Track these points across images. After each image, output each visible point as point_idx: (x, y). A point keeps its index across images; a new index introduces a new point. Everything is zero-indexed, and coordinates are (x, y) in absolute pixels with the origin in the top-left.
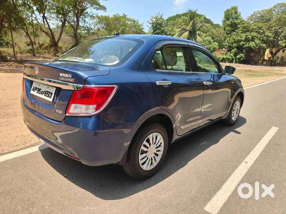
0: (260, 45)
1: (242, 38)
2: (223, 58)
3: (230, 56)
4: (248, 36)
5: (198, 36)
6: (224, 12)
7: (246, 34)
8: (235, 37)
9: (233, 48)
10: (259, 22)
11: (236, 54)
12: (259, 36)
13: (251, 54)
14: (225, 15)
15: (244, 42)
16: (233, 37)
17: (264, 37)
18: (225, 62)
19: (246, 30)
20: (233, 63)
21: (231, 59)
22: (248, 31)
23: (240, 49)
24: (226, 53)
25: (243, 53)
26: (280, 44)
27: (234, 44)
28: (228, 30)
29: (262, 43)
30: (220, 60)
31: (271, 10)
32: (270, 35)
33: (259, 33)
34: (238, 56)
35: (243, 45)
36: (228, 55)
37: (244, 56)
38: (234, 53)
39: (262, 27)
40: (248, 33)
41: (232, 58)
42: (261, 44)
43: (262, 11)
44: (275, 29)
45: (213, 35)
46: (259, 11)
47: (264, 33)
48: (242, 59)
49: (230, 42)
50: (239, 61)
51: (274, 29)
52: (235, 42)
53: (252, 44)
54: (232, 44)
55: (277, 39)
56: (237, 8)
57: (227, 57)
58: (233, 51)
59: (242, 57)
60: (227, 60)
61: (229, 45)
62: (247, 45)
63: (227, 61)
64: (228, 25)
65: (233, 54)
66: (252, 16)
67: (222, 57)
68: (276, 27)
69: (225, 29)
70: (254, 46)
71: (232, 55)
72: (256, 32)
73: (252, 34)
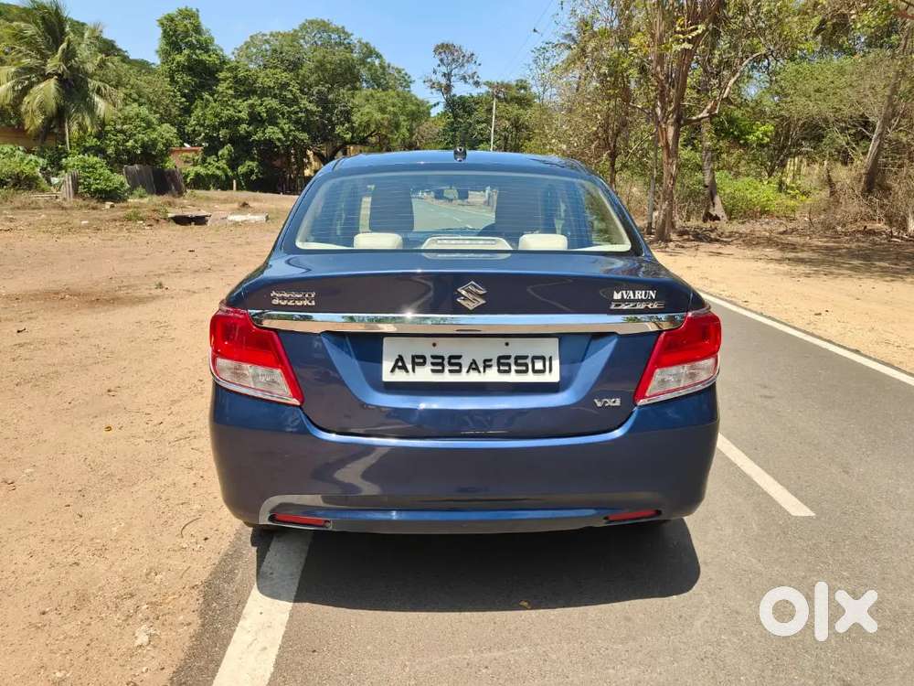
0: (295, 137)
1: (240, 112)
2: (197, 175)
3: (218, 168)
4: (259, 109)
5: (97, 99)
6: (157, 23)
7: (250, 102)
8: (218, 110)
9: (223, 145)
10: (276, 67)
11: (234, 163)
12: (286, 109)
13: (274, 163)
14: (165, 31)
15: (249, 124)
16: (213, 107)
17: (300, 115)
18: (208, 189)
19: (245, 87)
20: (232, 189)
21: (224, 177)
22: (254, 92)
23: (243, 146)
24: (204, 161)
25: (253, 159)
26: (338, 134)
27: (223, 132)
28: (186, 84)
29: (298, 130)
30: (188, 180)
31: (294, 37)
32: (312, 107)
33: (283, 100)
34: (241, 169)
35: (249, 134)
36: (209, 164)
37: (257, 167)
38: (228, 161)
39: (288, 84)
40: (254, 100)
41: (226, 175)
42: (297, 133)
43: (271, 35)
44: (319, 92)
45: (140, 96)
46: (265, 35)
47: (295, 101)
48: (254, 177)
49: (207, 122)
50: (246, 182)
51: (316, 90)
52: (222, 125)
53: (272, 132)
54: (216, 129)
55: (329, 120)
56: (198, 17)
57: (210, 173)
58: (224, 151)
59: (252, 172)
60: (213, 181)
61: (206, 134)
62: (260, 134)
63: (214, 186)
64: (182, 68)
65: (224, 161)
66: (248, 46)
67: (192, 170)
68: (320, 87)
69: (173, 81)
70: (279, 139)
71: (222, 164)
72: (275, 96)
73: (267, 102)
